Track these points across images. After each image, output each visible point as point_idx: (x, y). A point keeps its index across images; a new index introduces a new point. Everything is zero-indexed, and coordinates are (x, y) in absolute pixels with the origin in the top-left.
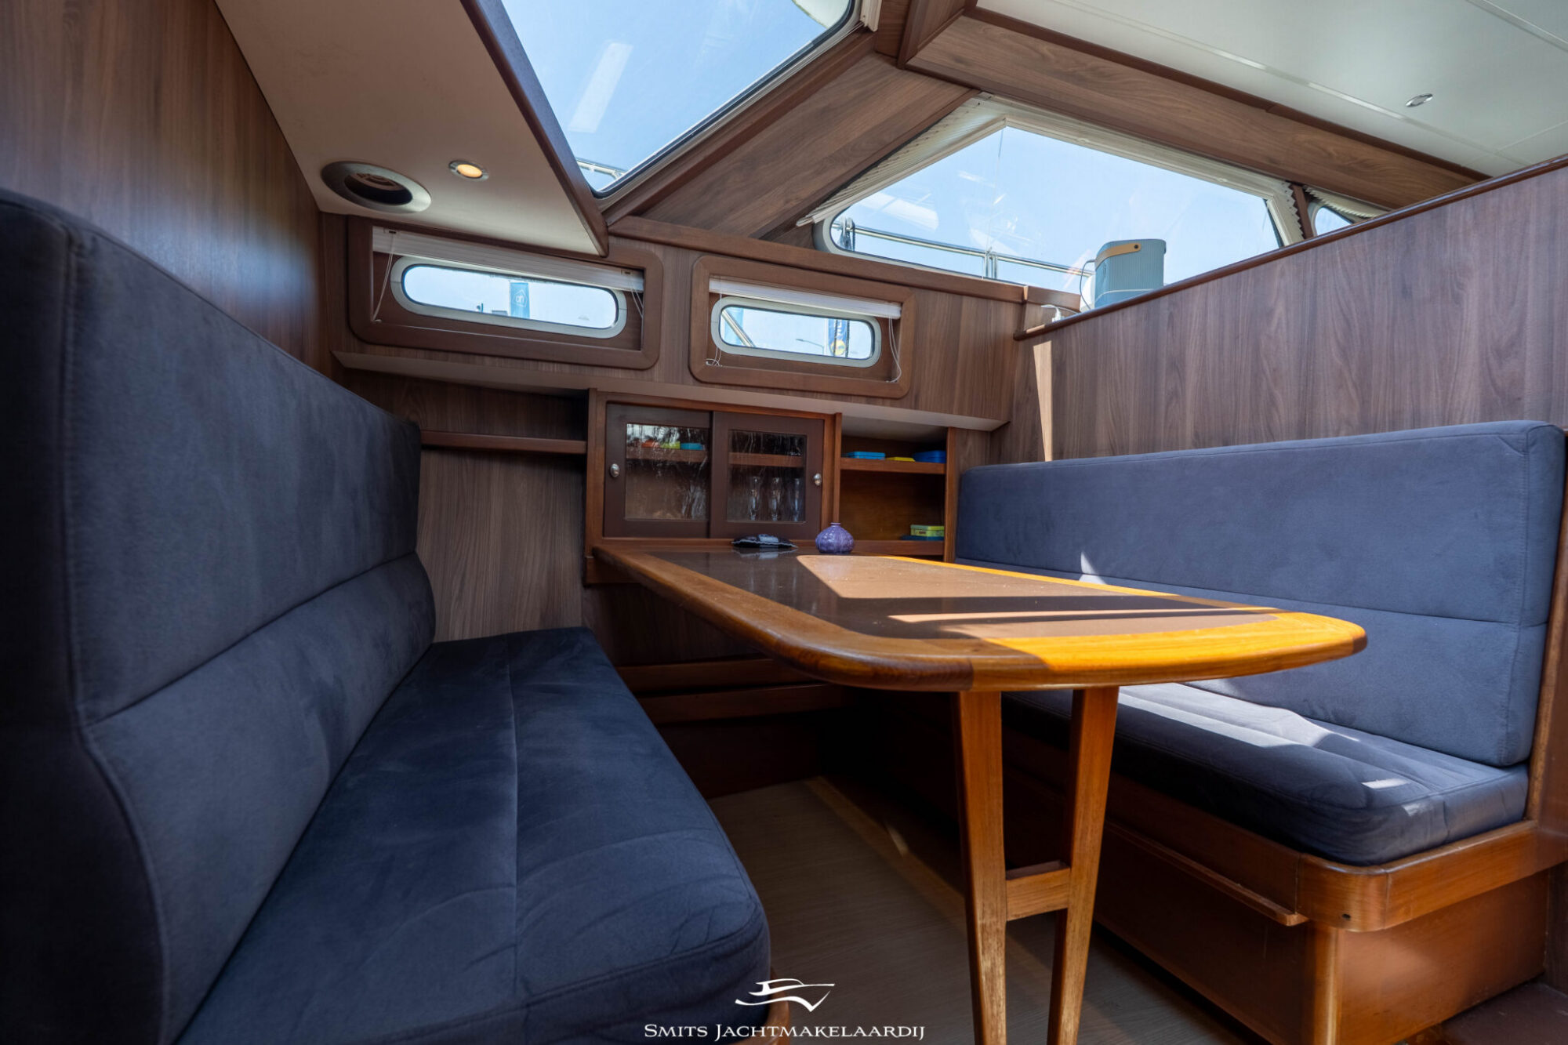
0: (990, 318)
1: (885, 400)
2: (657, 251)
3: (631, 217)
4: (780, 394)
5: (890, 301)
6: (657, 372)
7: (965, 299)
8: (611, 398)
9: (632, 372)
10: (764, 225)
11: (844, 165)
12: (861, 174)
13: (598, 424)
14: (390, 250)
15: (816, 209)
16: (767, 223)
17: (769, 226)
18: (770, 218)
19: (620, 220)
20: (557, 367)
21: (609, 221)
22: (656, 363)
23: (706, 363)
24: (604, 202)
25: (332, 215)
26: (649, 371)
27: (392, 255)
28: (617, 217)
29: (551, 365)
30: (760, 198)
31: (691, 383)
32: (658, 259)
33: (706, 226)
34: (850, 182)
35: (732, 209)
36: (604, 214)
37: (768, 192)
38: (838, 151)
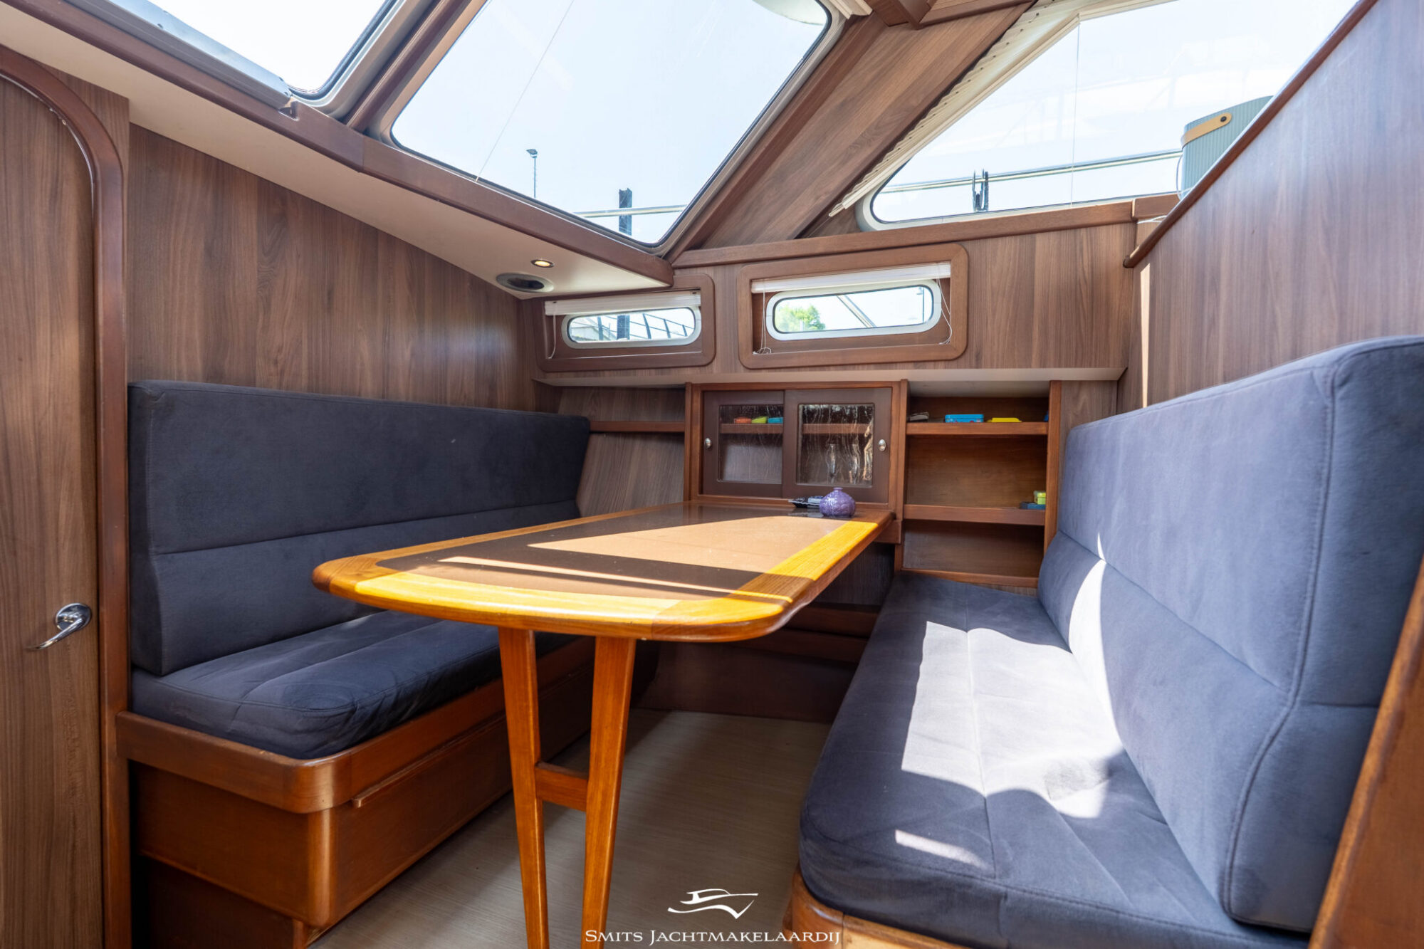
0: (1081, 250)
1: (937, 363)
2: (709, 272)
3: (686, 252)
4: (821, 370)
5: (937, 262)
6: (716, 366)
7: (1039, 237)
9: (697, 369)
10: (798, 225)
11: (870, 146)
12: (890, 147)
13: (694, 409)
14: (555, 313)
15: (846, 196)
16: (801, 222)
17: (802, 225)
18: (803, 217)
19: (678, 256)
20: (647, 371)
21: (670, 260)
22: (714, 359)
23: (754, 353)
24: (662, 249)
25: (525, 300)
26: (709, 366)
27: (557, 317)
28: (675, 255)
29: (644, 371)
30: (792, 203)
31: (742, 371)
32: (711, 278)
33: (750, 241)
34: (878, 159)
35: (769, 221)
36: (667, 256)
37: (798, 196)
38: (862, 135)
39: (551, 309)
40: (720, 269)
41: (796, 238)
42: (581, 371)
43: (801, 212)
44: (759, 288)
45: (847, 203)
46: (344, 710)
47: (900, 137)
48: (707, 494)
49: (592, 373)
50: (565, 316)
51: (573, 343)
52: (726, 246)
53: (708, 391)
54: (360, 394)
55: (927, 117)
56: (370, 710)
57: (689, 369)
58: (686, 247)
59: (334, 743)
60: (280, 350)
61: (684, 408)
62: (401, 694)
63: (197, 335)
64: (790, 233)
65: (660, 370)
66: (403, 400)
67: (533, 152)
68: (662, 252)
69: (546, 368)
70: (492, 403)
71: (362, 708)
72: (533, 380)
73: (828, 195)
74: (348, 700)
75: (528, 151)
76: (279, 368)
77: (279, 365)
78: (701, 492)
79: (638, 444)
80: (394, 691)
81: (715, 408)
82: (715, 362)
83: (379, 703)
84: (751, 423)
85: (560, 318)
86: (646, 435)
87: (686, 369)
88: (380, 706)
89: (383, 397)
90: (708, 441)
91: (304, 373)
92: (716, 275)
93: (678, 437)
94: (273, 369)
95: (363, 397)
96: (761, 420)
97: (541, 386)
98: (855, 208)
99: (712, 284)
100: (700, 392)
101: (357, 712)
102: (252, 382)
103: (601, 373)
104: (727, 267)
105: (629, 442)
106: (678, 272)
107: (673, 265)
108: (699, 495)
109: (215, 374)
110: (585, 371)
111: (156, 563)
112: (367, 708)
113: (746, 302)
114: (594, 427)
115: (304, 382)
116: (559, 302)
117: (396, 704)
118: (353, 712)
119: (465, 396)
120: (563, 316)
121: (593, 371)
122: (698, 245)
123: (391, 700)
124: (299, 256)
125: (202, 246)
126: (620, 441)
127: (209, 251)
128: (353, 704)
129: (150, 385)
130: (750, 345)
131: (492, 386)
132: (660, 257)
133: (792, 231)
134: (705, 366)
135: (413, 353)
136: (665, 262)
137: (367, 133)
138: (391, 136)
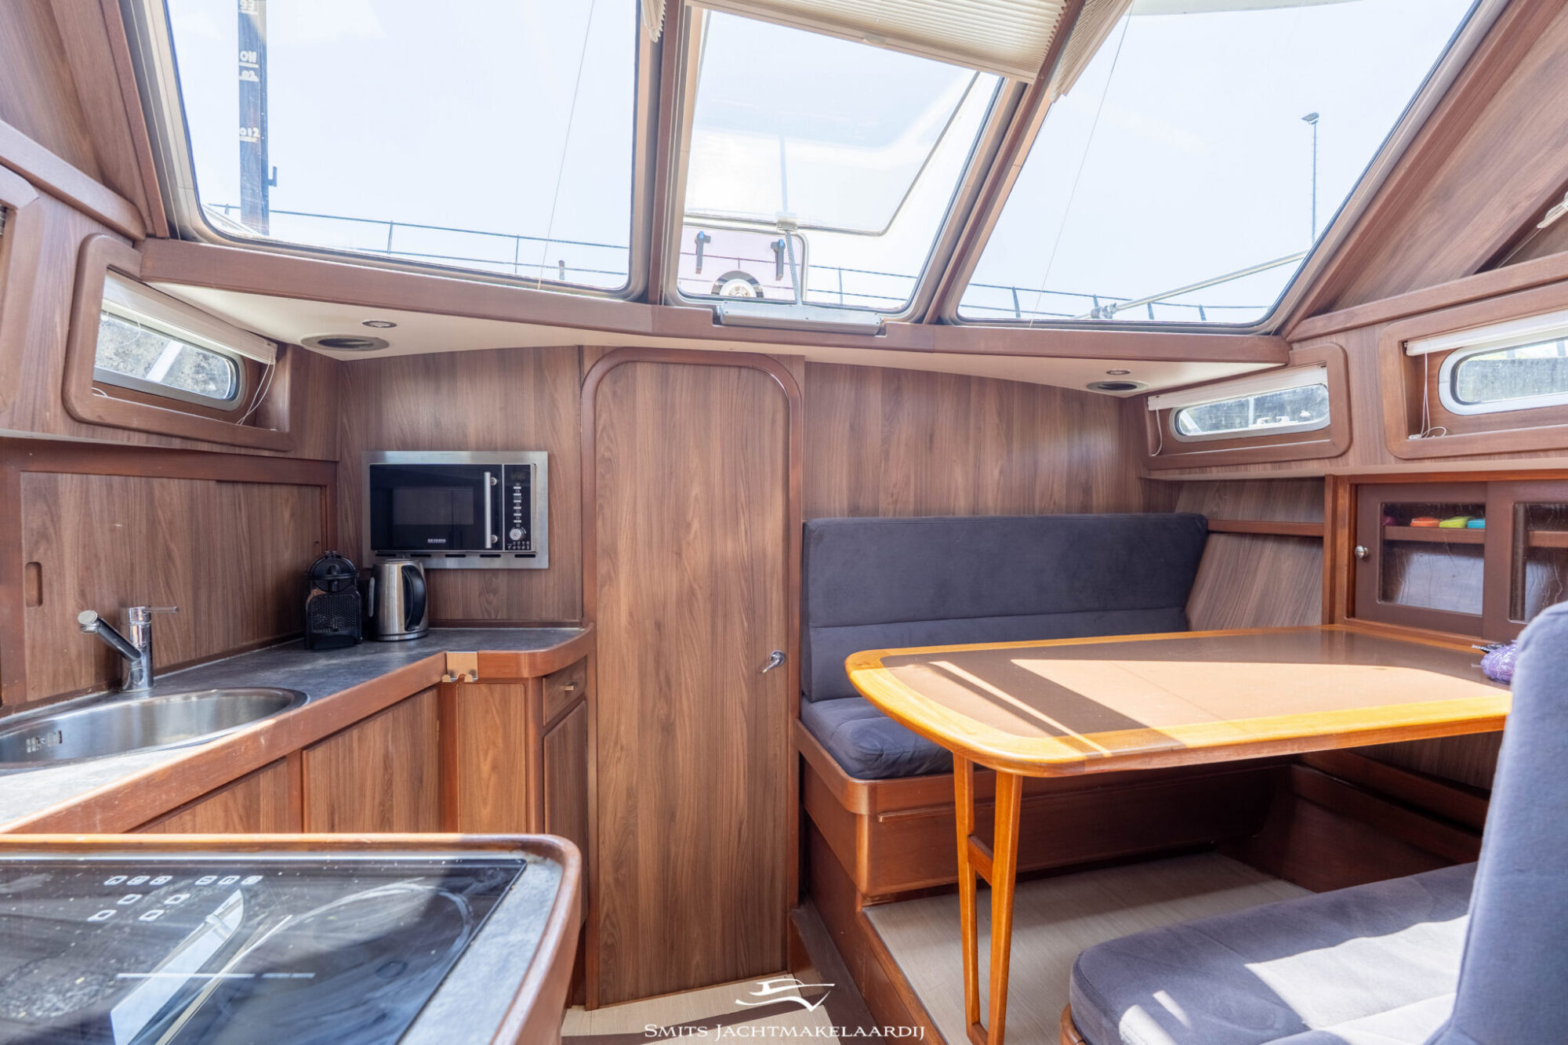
2: (1340, 339)
3: (1304, 321)
6: (1352, 455)
8: (1358, 482)
9: (1331, 460)
10: (1481, 252)
13: (1340, 508)
14: (1157, 408)
16: (1486, 247)
18: (1490, 240)
19: (1294, 328)
20: (1261, 466)
21: (1284, 333)
22: (1349, 447)
23: (1416, 437)
24: (1269, 325)
25: (1129, 398)
26: (1344, 457)
27: (1160, 411)
28: (1289, 327)
29: (1257, 466)
31: (1393, 463)
32: (1341, 347)
33: (1402, 289)
35: (1431, 256)
36: (1277, 332)
37: (1478, 212)
39: (1155, 404)
40: (1353, 334)
41: (1479, 272)
42: (1186, 468)
43: (1485, 233)
44: (1416, 349)
46: (874, 752)
48: (1361, 618)
49: (1197, 470)
50: (1171, 409)
51: (1182, 436)
52: (1368, 301)
53: (1359, 486)
54: (954, 514)
56: (892, 758)
57: (1315, 462)
58: (1305, 313)
59: (868, 772)
60: (895, 486)
61: (1323, 506)
62: (917, 753)
63: (844, 483)
64: (1467, 267)
65: (1277, 465)
66: (992, 514)
67: (1312, 118)
68: (1269, 328)
69: (1151, 465)
70: (1086, 508)
71: (888, 755)
72: (1140, 478)
73: (1532, 200)
74: (879, 746)
75: (1304, 119)
76: (894, 499)
77: (895, 496)
78: (1352, 613)
79: (1269, 548)
80: (912, 750)
81: (1373, 507)
82: (1351, 452)
83: (898, 755)
84: (1438, 527)
85: (1165, 413)
86: (1281, 538)
87: (1311, 462)
88: (899, 758)
89: (974, 513)
90: (1360, 549)
91: (912, 500)
92: (1352, 342)
93: (1316, 541)
94: (890, 500)
95: (957, 516)
96: (1457, 523)
97: (1150, 484)
99: (1342, 355)
100: (1348, 486)
101: (883, 756)
102: (876, 512)
103: (1208, 469)
104: (1365, 331)
105: (1258, 545)
106: (1296, 346)
107: (1287, 339)
108: (1345, 618)
109: (854, 510)
110: (1190, 468)
111: (812, 633)
112: (891, 756)
113: (1393, 372)
114: (1212, 526)
115: (911, 507)
116: (1162, 396)
117: (911, 760)
118: (881, 755)
119: (1055, 504)
120: (1170, 410)
121: (1199, 467)
122: (1325, 307)
123: (908, 756)
124: (909, 415)
125: (848, 424)
126: (1247, 542)
127: (852, 427)
128: (882, 750)
129: (815, 522)
130: (1404, 427)
131: (1087, 490)
132: (1268, 334)
133: (1471, 263)
134: (1337, 457)
135: (1001, 472)
136: (1275, 338)
137: (939, 321)
138: (957, 315)
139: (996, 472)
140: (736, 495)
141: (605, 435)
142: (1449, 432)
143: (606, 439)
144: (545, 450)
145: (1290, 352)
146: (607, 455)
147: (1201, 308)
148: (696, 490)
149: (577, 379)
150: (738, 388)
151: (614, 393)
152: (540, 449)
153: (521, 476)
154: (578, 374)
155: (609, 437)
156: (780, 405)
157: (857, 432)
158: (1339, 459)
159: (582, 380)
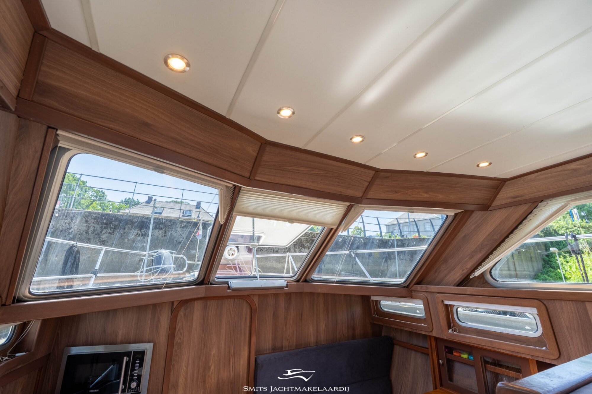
1: (544, 359)
2: (425, 294)
3: (414, 286)
6: (434, 333)
9: (427, 332)
10: (458, 279)
11: (481, 252)
12: (491, 253)
13: (432, 345)
14: (374, 300)
15: (476, 271)
16: (459, 278)
17: (459, 280)
18: (459, 277)
19: (412, 287)
21: (410, 287)
23: (450, 331)
24: (405, 284)
30: (453, 270)
31: (446, 338)
32: (426, 296)
33: (438, 284)
34: (487, 257)
35: (445, 276)
36: (408, 286)
37: (455, 269)
38: (476, 248)
40: (429, 293)
41: (457, 286)
42: (385, 323)
43: (457, 275)
44: (446, 302)
45: (477, 273)
47: (495, 249)
48: (445, 388)
50: (378, 300)
51: (383, 311)
52: (430, 285)
53: (437, 340)
54: (310, 345)
55: (505, 242)
57: (424, 332)
58: (414, 284)
60: (289, 336)
61: (427, 343)
63: (270, 337)
65: (413, 330)
66: (323, 343)
68: (405, 285)
69: (373, 319)
70: (354, 337)
72: (370, 323)
73: (468, 270)
77: (289, 341)
78: (442, 385)
81: (441, 346)
82: (433, 331)
84: (461, 357)
85: (376, 301)
86: (416, 351)
87: (422, 331)
89: (316, 343)
90: (441, 361)
91: (295, 341)
92: (429, 296)
93: (427, 354)
94: (287, 342)
96: (466, 356)
97: (373, 325)
98: (482, 275)
99: (426, 299)
100: (434, 339)
102: (283, 348)
103: (392, 325)
104: (432, 293)
106: (413, 292)
107: (411, 289)
108: (440, 387)
109: (274, 348)
113: (441, 309)
114: (395, 342)
115: (295, 344)
119: (344, 336)
121: (389, 324)
122: (419, 283)
124: (294, 307)
125: (272, 313)
130: (447, 328)
131: (354, 329)
132: (404, 287)
133: (455, 282)
134: (430, 332)
135: (326, 326)
136: (407, 289)
137: (306, 281)
138: (311, 278)
139: (324, 326)
140: (230, 351)
141: (179, 333)
142: (459, 332)
143: (179, 335)
144: (152, 342)
145: (412, 294)
146: (179, 341)
147: (377, 218)
148: (214, 351)
149: (170, 310)
150: (233, 308)
151: (185, 314)
152: (149, 342)
153: (140, 356)
154: (171, 308)
155: (181, 333)
156: (249, 311)
157: (275, 316)
158: (430, 333)
159: (172, 311)
